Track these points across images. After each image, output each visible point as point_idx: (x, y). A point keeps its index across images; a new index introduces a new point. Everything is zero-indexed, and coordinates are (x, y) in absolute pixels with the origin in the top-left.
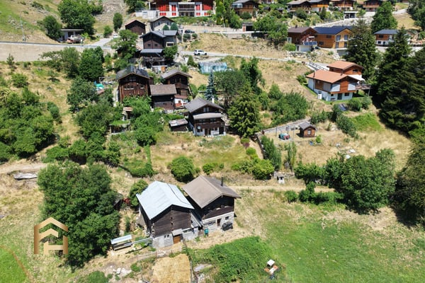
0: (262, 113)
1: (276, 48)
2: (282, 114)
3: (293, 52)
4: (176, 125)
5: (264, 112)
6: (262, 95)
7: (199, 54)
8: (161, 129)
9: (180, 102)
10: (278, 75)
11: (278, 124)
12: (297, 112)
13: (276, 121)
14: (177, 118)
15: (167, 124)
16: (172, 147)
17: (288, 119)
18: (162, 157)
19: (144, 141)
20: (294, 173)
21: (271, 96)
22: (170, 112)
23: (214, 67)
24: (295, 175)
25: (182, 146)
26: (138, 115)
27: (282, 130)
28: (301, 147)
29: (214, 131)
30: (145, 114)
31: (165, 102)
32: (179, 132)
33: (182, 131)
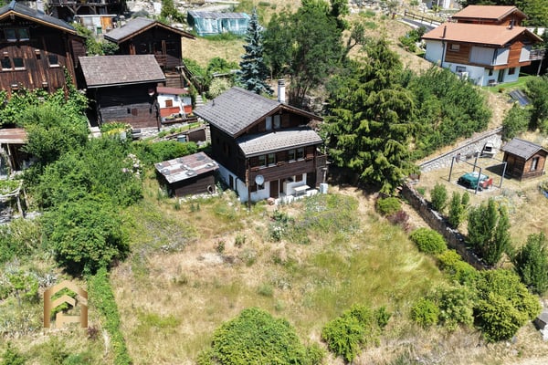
4: (182, 176)
8: (136, 196)
9: (169, 103)
14: (179, 154)
15: (151, 173)
16: (188, 261)
18: (164, 312)
19: (84, 261)
22: (148, 134)
23: (224, 22)
26: (49, 156)
29: (291, 180)
30: (75, 148)
31: (132, 107)
32: (194, 197)
33: (200, 192)
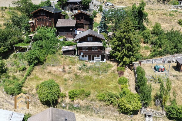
0: (143, 45)
1: (164, 3)
2: (161, 47)
3: (177, 6)
4: (65, 50)
5: (145, 45)
6: (145, 31)
7: (108, 5)
10: (162, 19)
11: (155, 56)
12: (175, 47)
13: (154, 54)
16: (54, 69)
17: (166, 52)
20: (164, 113)
21: (154, 33)
22: (70, 40)
24: (167, 114)
25: (64, 68)
27: (158, 62)
28: (176, 81)
29: (96, 57)
30: (45, 40)
31: (67, 32)
32: (68, 56)
33: (70, 55)
